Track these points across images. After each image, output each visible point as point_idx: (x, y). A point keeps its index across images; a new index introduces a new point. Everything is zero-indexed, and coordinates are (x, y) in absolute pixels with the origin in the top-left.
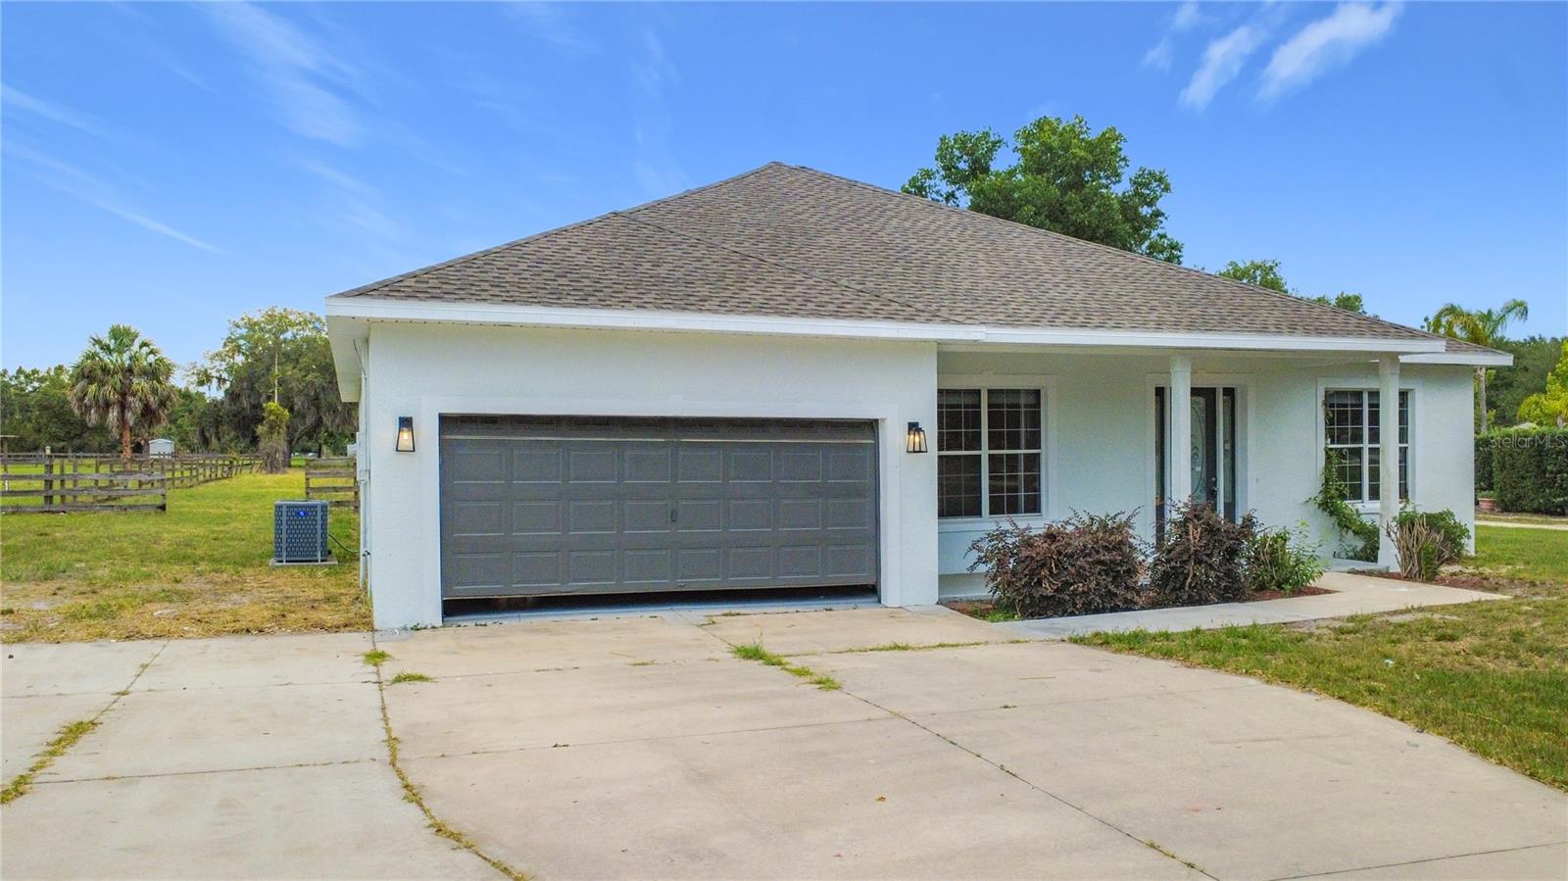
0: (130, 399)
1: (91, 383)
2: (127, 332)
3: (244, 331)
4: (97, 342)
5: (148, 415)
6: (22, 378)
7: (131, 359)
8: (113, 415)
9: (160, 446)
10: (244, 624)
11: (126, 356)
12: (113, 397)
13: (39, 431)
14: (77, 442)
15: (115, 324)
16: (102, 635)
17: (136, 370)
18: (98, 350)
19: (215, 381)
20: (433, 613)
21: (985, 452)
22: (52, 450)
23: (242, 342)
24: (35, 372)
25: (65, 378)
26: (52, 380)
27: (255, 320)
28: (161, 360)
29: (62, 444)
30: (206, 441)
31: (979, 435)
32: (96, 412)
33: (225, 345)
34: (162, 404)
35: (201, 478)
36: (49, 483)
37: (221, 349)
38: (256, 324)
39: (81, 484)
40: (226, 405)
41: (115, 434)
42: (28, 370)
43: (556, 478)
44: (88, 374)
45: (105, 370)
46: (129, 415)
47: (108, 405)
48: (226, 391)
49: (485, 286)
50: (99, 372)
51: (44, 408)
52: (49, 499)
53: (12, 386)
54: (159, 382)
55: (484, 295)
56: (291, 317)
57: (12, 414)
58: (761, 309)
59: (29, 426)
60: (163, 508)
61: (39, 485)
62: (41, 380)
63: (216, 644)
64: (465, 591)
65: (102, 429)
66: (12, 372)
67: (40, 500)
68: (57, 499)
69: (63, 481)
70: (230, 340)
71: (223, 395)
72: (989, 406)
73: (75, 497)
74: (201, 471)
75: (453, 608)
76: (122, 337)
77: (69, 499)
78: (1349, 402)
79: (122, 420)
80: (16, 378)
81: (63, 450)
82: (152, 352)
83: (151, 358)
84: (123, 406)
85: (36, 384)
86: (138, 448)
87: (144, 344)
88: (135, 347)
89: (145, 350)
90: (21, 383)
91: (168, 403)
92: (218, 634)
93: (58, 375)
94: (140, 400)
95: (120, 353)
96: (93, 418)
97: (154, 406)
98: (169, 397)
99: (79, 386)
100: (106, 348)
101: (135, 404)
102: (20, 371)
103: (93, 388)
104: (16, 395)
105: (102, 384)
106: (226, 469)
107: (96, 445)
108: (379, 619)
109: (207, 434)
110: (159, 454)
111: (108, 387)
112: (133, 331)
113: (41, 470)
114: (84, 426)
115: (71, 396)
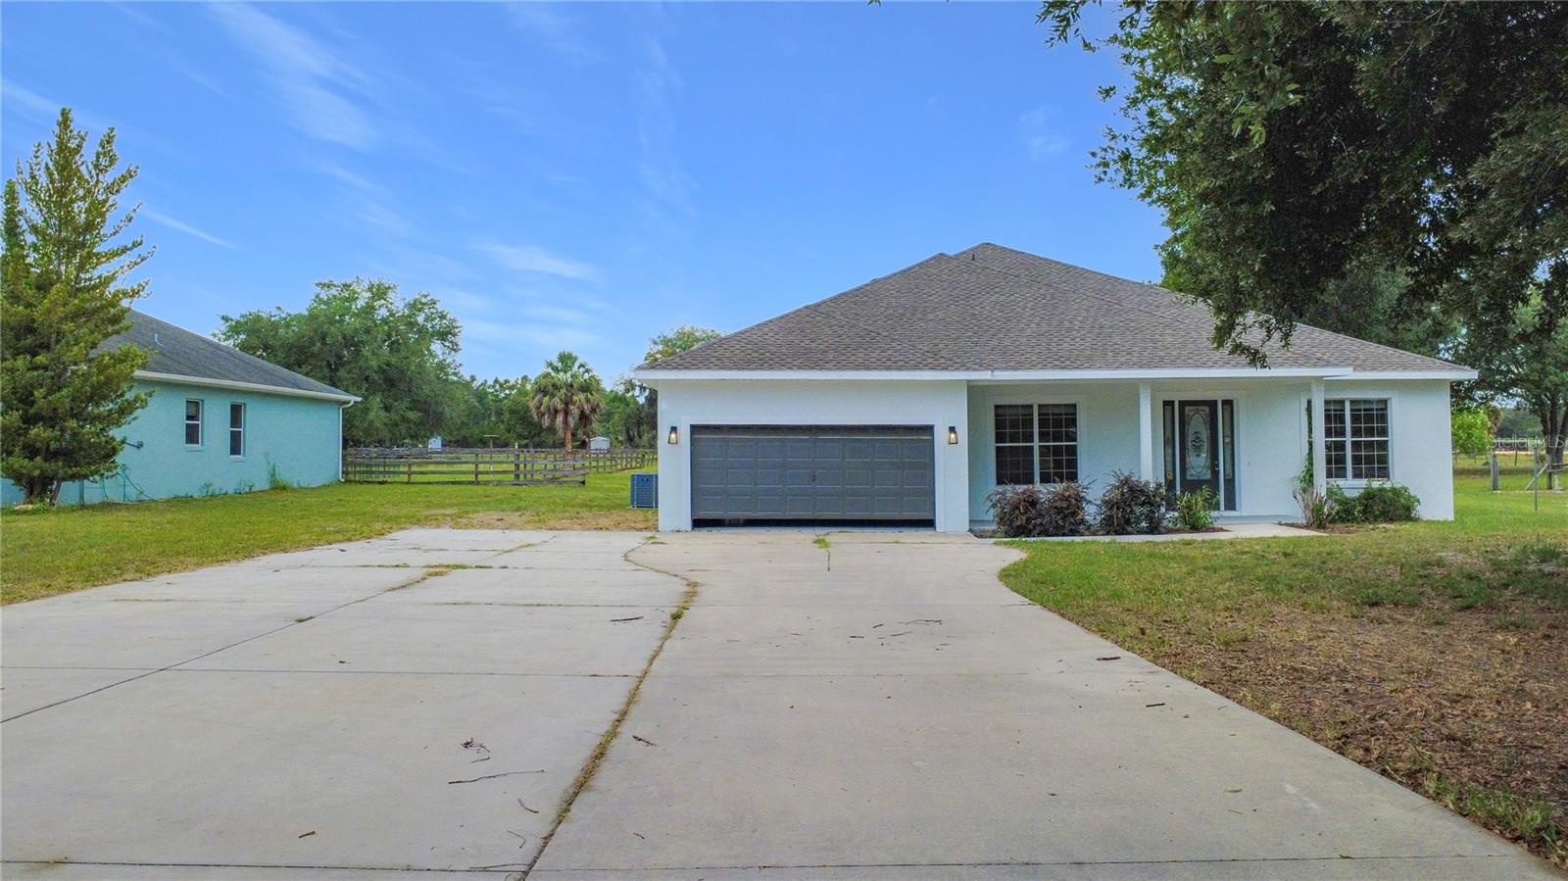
0: (572, 407)
1: (545, 396)
2: (570, 356)
3: (660, 347)
4: (550, 365)
5: (584, 418)
6: (498, 387)
7: (572, 376)
8: (560, 419)
9: (599, 443)
10: (600, 526)
11: (568, 375)
12: (560, 406)
13: (509, 431)
14: (536, 439)
15: (562, 351)
16: (541, 528)
17: (575, 386)
18: (551, 371)
19: (638, 388)
20: (687, 524)
21: (1036, 444)
22: (519, 447)
23: (658, 356)
24: (507, 381)
25: (528, 387)
26: (519, 389)
27: (669, 337)
28: (593, 377)
29: (526, 441)
30: (630, 439)
31: (1032, 433)
32: (548, 417)
33: (646, 359)
34: (593, 410)
35: (619, 467)
36: (517, 466)
37: (642, 363)
38: (670, 340)
39: (536, 467)
40: (646, 407)
41: (561, 433)
42: (502, 381)
43: (750, 457)
44: (545, 389)
45: (554, 386)
46: (570, 419)
47: (556, 411)
48: (646, 398)
49: (714, 360)
50: (550, 387)
51: (512, 412)
52: (517, 476)
53: (490, 393)
54: (592, 394)
55: (711, 365)
56: (696, 334)
57: (489, 416)
58: (857, 367)
59: (502, 427)
60: (583, 483)
61: (512, 467)
62: (511, 388)
63: (587, 533)
64: (703, 515)
65: (552, 429)
66: (490, 382)
67: (512, 477)
68: (522, 476)
69: (525, 465)
70: (650, 355)
71: (644, 400)
72: (1039, 415)
73: (532, 475)
74: (619, 461)
75: (698, 523)
76: (567, 360)
77: (529, 476)
78: (1332, 408)
79: (566, 421)
80: (493, 387)
81: (526, 446)
82: (587, 371)
83: (586, 376)
84: (566, 413)
85: (507, 392)
86: (584, 445)
87: (582, 366)
88: (575, 368)
89: (582, 370)
90: (497, 391)
91: (598, 410)
92: (589, 529)
93: (523, 385)
94: (578, 408)
95: (565, 372)
96: (546, 422)
97: (588, 412)
98: (598, 405)
99: (537, 398)
100: (556, 369)
101: (575, 410)
102: (496, 381)
103: (547, 399)
104: (494, 401)
105: (553, 396)
106: (639, 460)
107: (551, 442)
108: (661, 525)
109: (631, 433)
110: (596, 449)
111: (557, 399)
112: (574, 355)
113: (512, 458)
114: (539, 425)
115: (532, 404)
